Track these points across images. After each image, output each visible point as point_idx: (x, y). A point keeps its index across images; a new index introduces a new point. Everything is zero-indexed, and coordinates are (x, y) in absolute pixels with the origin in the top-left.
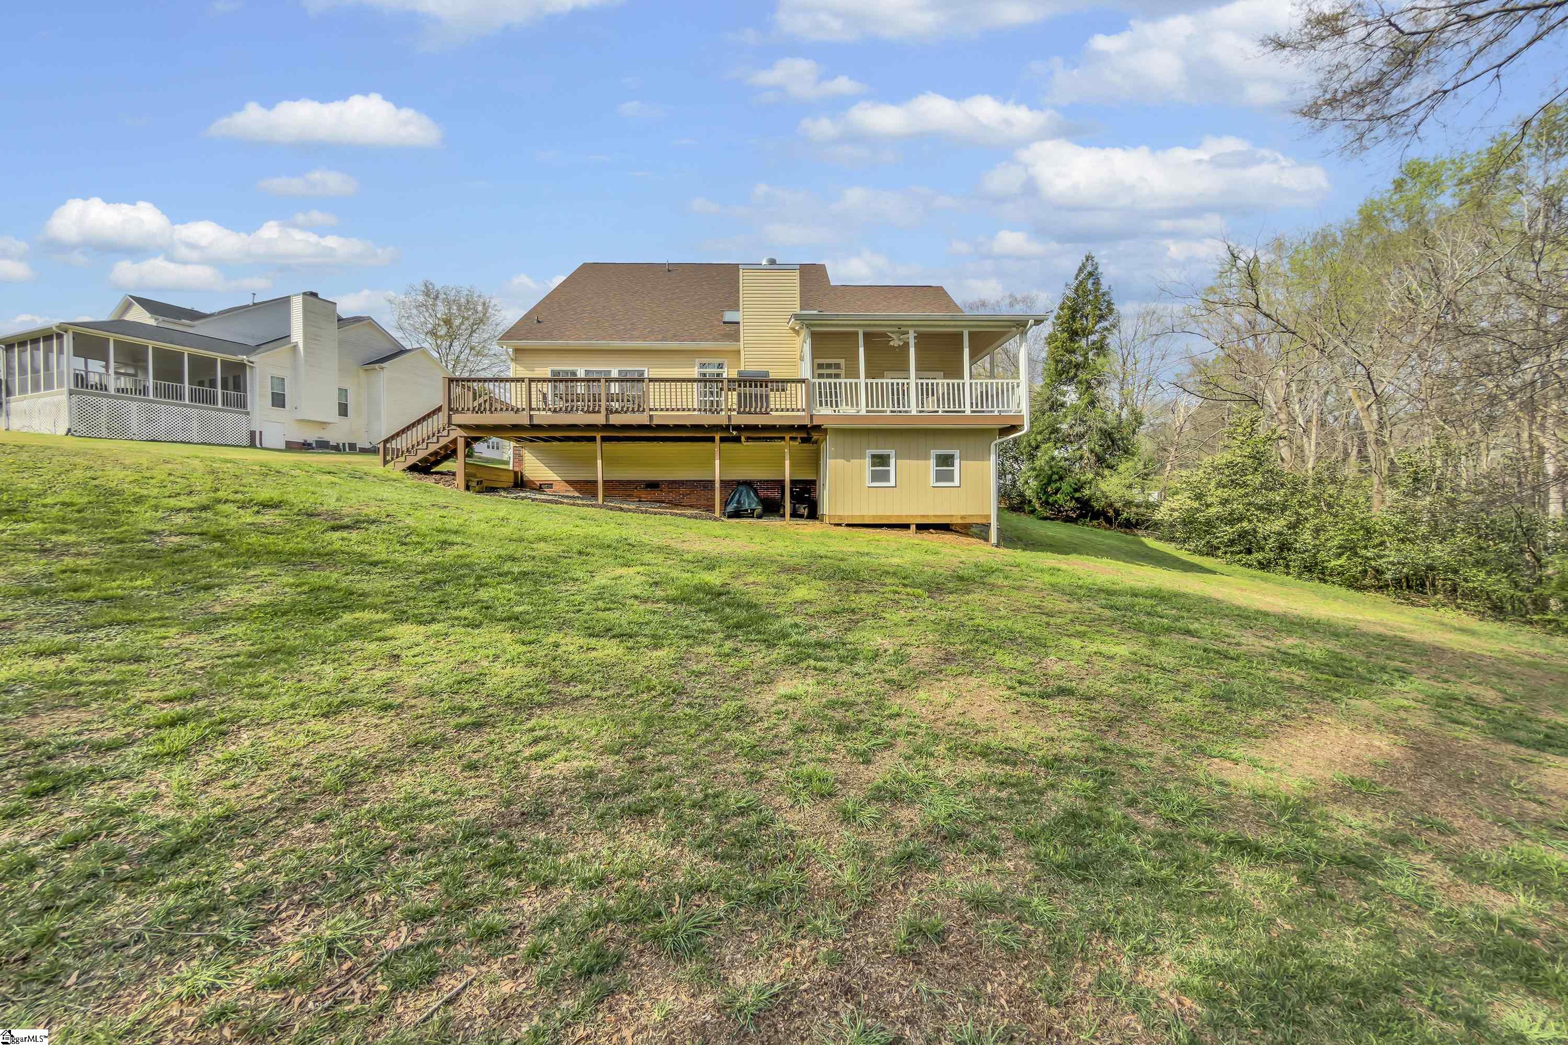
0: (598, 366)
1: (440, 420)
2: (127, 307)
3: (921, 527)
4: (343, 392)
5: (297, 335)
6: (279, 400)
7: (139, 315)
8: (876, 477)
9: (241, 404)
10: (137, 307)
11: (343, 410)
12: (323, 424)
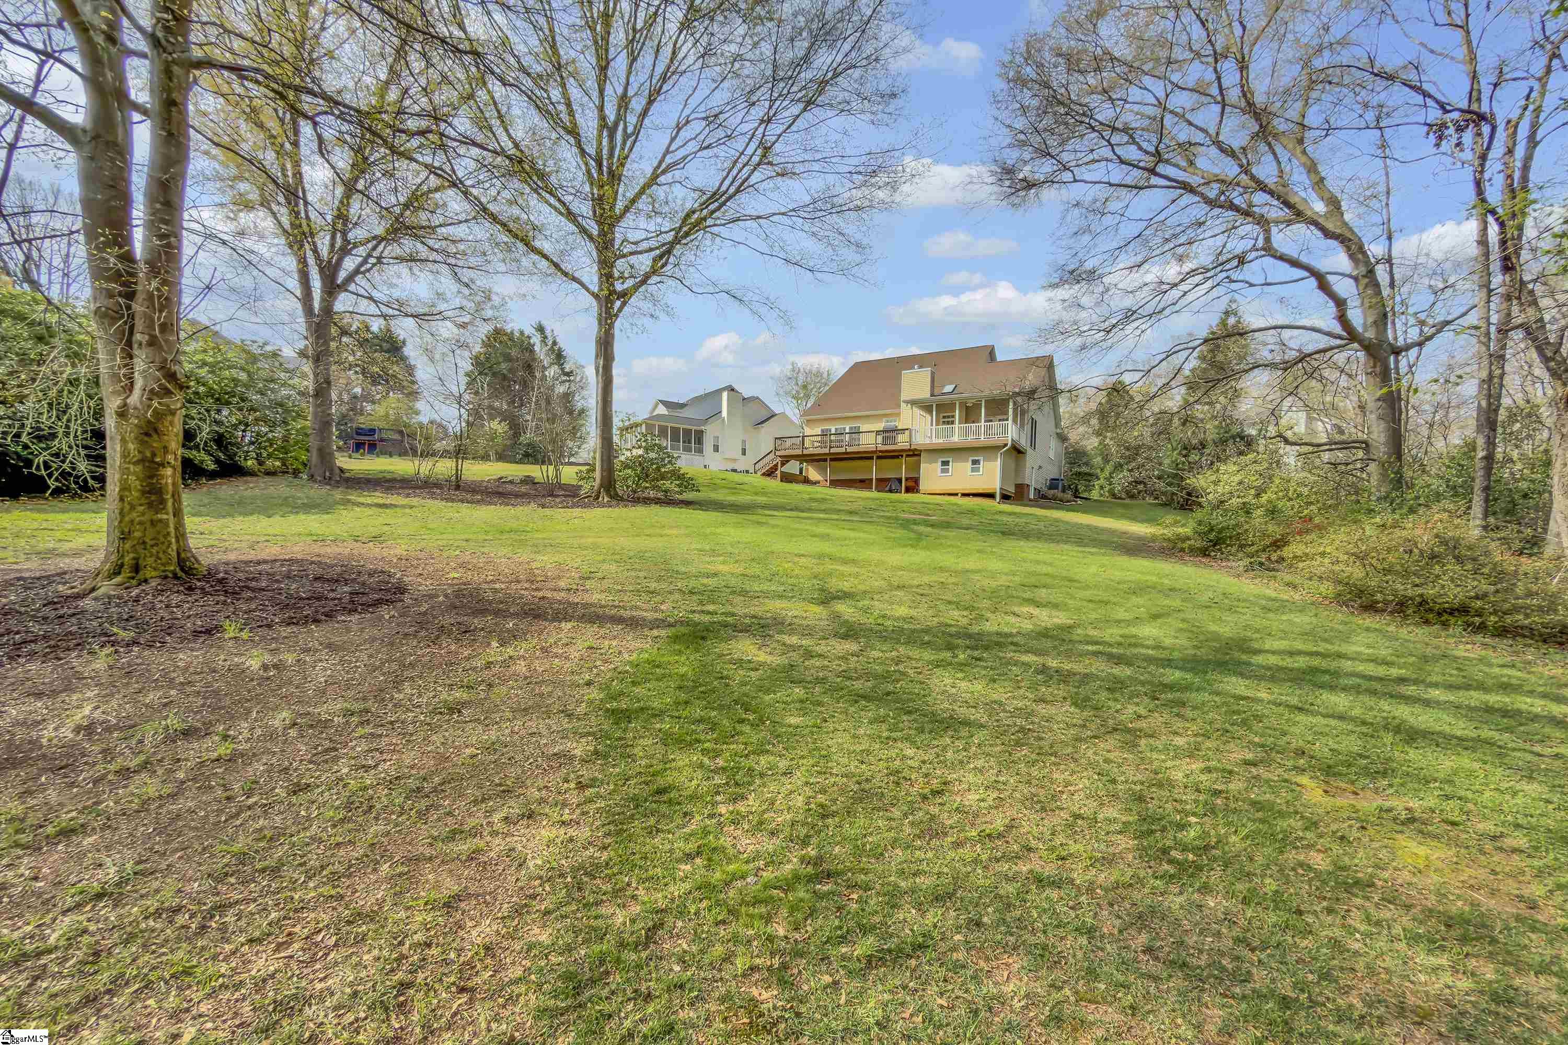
0: (839, 426)
1: (772, 456)
2: (656, 406)
3: (964, 495)
4: (744, 442)
5: (725, 414)
6: (716, 449)
7: (662, 410)
8: (943, 471)
9: (700, 451)
10: (661, 406)
11: (744, 452)
12: (735, 460)
